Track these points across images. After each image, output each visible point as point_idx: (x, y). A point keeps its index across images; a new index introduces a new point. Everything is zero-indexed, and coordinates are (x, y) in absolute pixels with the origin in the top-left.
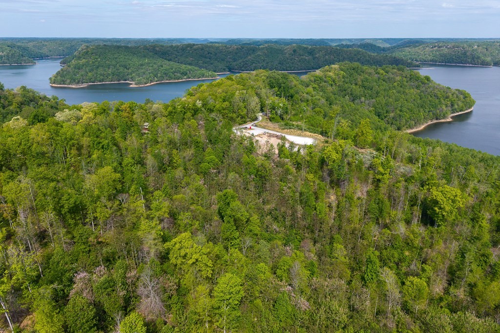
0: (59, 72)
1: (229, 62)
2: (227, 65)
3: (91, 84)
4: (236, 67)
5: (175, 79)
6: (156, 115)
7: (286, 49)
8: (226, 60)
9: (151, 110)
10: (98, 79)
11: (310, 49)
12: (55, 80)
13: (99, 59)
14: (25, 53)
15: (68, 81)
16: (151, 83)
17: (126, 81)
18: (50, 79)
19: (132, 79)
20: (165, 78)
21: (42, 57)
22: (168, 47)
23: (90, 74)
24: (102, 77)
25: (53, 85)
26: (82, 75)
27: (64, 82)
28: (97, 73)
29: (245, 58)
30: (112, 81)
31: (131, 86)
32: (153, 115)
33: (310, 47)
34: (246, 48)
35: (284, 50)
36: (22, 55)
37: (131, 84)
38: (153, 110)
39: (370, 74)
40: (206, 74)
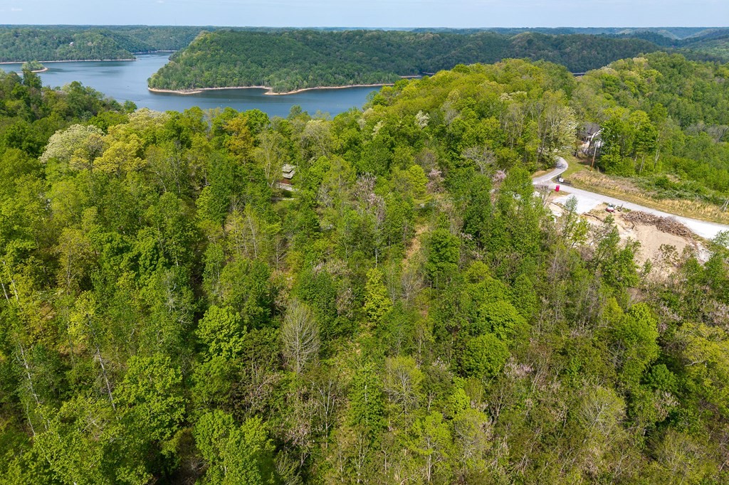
0: (162, 69)
1: (420, 60)
2: (417, 65)
3: (208, 89)
4: (431, 67)
5: (335, 84)
6: (313, 148)
7: (514, 40)
8: (415, 56)
9: (301, 135)
10: (218, 81)
11: (556, 39)
12: (155, 82)
13: (222, 51)
14: (123, 45)
15: (174, 83)
16: (297, 89)
17: (260, 85)
18: (149, 80)
19: (270, 83)
20: (320, 82)
21: (147, 51)
22: (325, 35)
23: (206, 74)
24: (224, 79)
25: (153, 90)
26: (195, 75)
27: (167, 85)
28: (216, 73)
29: (445, 53)
30: (238, 85)
31: (267, 93)
32: (305, 148)
33: (555, 36)
34: (449, 37)
35: (511, 41)
36: (118, 47)
37: (267, 91)
38: (306, 134)
39: (704, 76)
40: (383, 77)
